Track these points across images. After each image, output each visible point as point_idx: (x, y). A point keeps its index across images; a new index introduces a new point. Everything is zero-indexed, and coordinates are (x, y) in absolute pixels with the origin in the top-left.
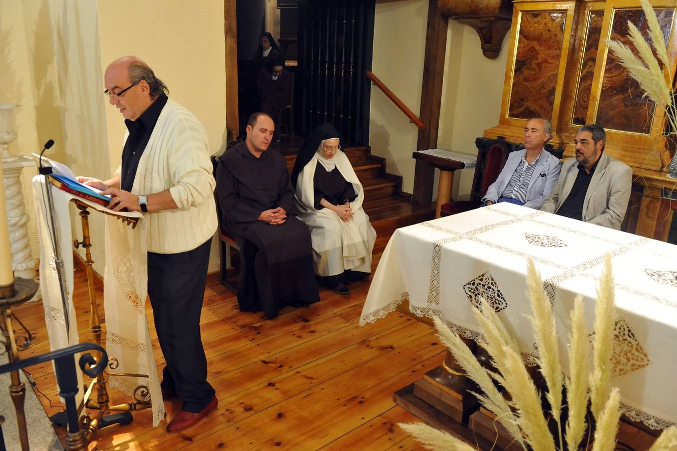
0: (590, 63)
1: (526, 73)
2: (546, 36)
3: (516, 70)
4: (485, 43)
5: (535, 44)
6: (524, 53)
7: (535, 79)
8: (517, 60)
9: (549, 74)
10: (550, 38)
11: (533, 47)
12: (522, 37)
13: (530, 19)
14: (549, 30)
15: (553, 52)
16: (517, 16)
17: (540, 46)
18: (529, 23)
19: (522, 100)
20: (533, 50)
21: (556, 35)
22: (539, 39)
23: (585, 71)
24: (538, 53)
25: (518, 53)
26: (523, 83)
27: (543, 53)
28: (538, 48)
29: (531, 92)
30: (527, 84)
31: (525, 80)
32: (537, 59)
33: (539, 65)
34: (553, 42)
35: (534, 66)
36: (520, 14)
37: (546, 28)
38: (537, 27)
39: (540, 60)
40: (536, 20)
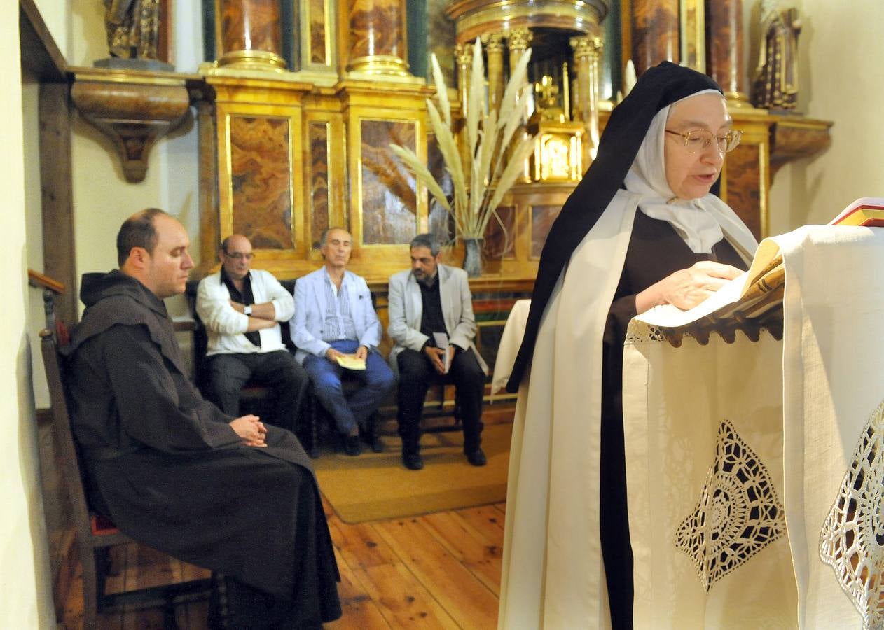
0: (320, 179)
1: (249, 191)
2: (268, 145)
3: (234, 188)
4: (130, 158)
5: (254, 155)
6: (240, 166)
7: (263, 199)
8: (233, 176)
9: (279, 192)
10: (274, 149)
11: (252, 159)
12: (235, 147)
13: (243, 124)
14: (271, 139)
15: (280, 165)
16: (224, 119)
17: (262, 157)
18: (242, 129)
19: (250, 226)
20: (253, 162)
21: (281, 146)
22: (259, 149)
23: (317, 186)
24: (261, 167)
25: (233, 166)
26: (246, 204)
27: (267, 166)
28: (259, 159)
29: (260, 216)
30: (253, 205)
31: (249, 200)
32: (261, 174)
33: (265, 181)
34: (278, 153)
35: (258, 182)
36: (228, 118)
37: (267, 137)
38: (253, 134)
39: (265, 175)
40: (250, 126)
